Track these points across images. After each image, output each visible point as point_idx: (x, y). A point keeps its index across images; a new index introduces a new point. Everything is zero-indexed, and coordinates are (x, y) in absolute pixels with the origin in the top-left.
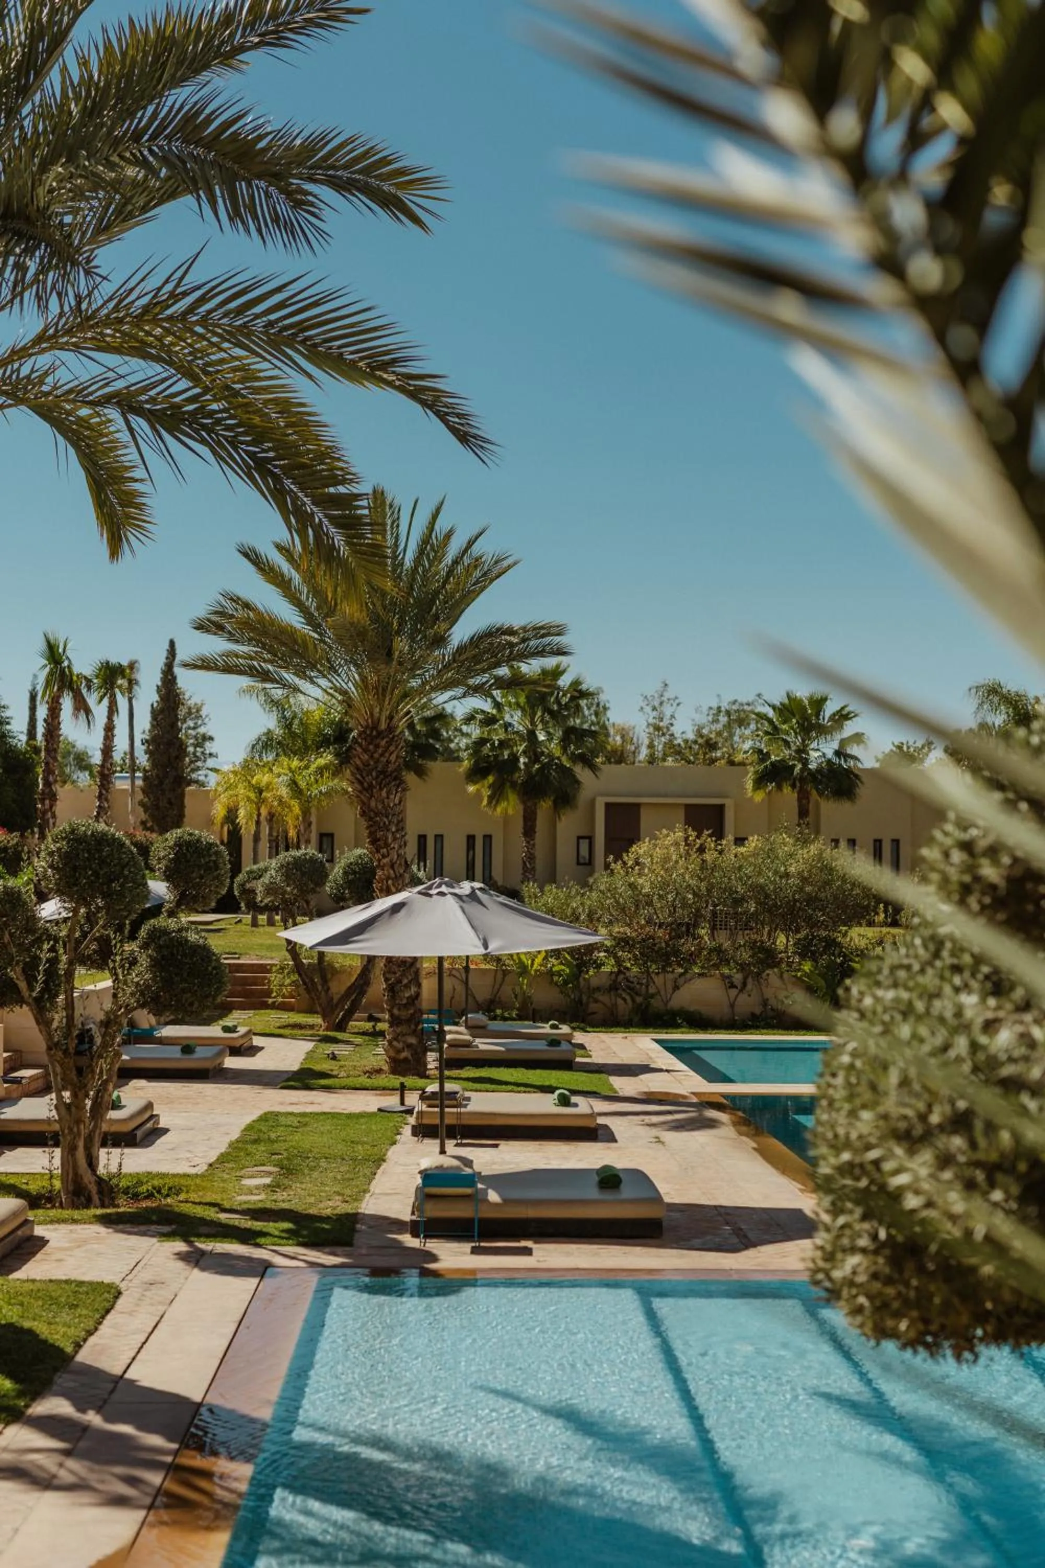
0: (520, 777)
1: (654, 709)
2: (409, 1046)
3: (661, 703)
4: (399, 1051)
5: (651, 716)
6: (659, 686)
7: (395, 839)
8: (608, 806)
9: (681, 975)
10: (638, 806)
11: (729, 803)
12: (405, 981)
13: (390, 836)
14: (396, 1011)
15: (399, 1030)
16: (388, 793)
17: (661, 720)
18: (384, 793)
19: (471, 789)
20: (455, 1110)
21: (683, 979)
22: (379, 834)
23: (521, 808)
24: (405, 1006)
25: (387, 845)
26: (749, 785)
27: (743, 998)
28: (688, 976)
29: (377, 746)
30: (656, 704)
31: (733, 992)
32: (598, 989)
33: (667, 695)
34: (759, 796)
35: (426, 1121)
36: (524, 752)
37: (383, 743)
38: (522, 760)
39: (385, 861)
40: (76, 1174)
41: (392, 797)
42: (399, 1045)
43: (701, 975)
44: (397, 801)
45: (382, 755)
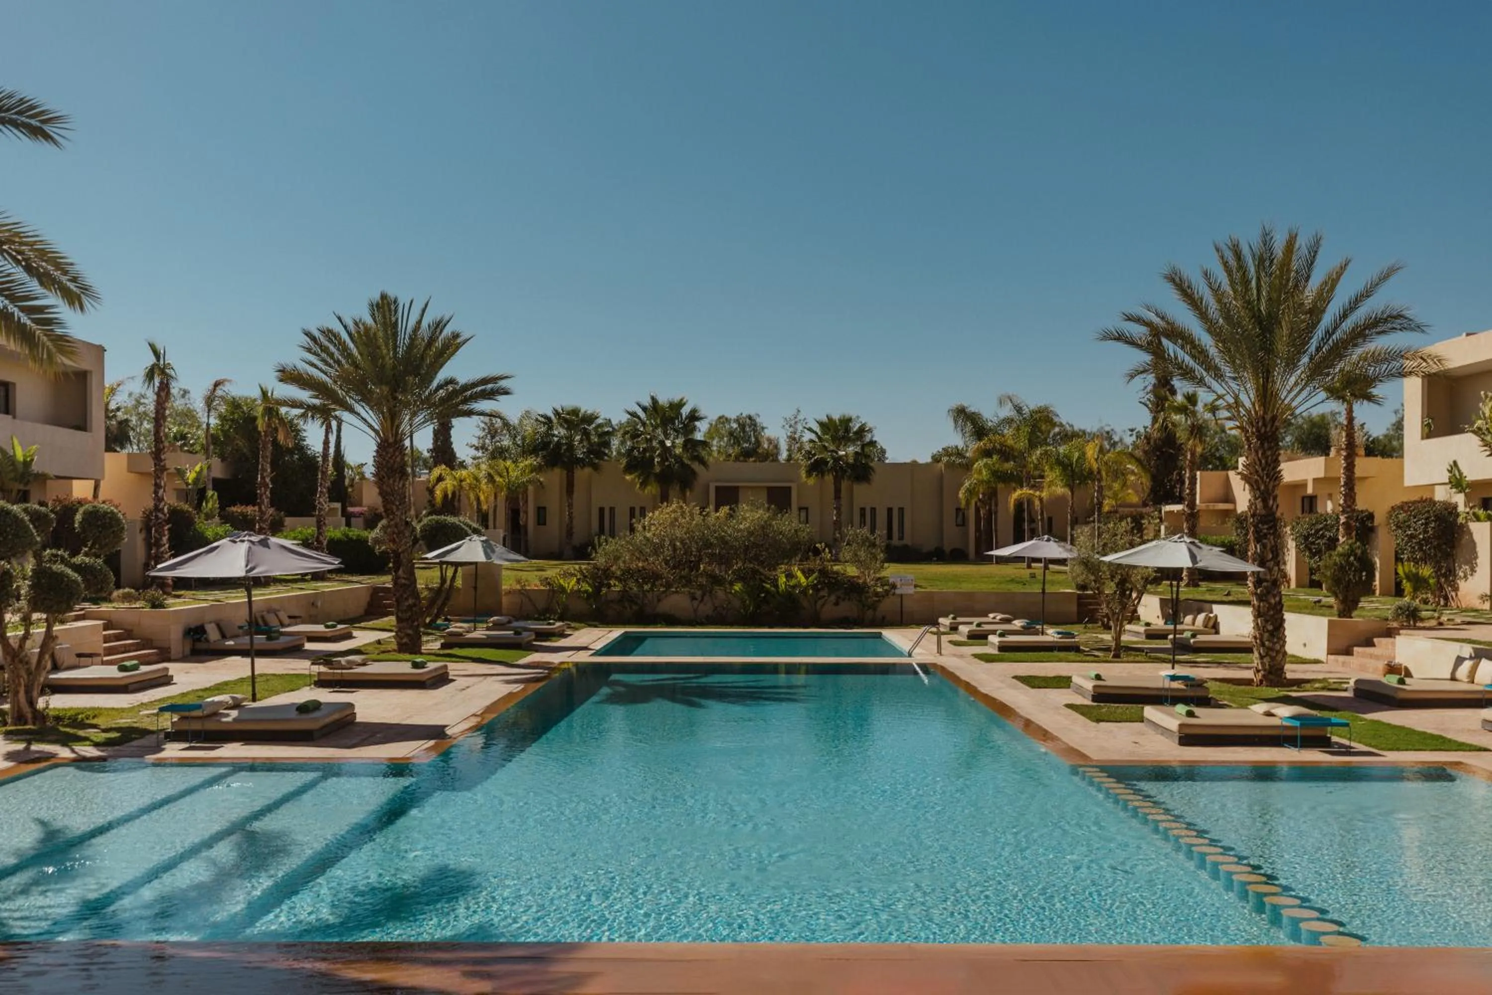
0: (657, 469)
1: (790, 426)
2: (408, 635)
3: (796, 423)
4: (402, 638)
5: (789, 431)
6: (795, 412)
7: (398, 509)
8: (717, 488)
9: (663, 592)
10: (737, 488)
11: (794, 486)
12: (405, 596)
13: (394, 507)
14: (400, 615)
15: (401, 625)
16: (394, 481)
17: (795, 433)
18: (391, 481)
20: (339, 671)
21: (664, 595)
22: (388, 506)
23: (659, 489)
24: (406, 611)
25: (393, 513)
26: (804, 475)
27: (701, 607)
28: (668, 593)
29: (387, 453)
30: (793, 422)
31: (696, 603)
32: (612, 601)
33: (799, 417)
34: (811, 481)
35: (322, 678)
36: (659, 455)
37: (391, 450)
38: (656, 460)
39: (392, 523)
40: (19, 706)
41: (396, 484)
42: (402, 635)
43: (677, 592)
44: (400, 486)
45: (390, 458)
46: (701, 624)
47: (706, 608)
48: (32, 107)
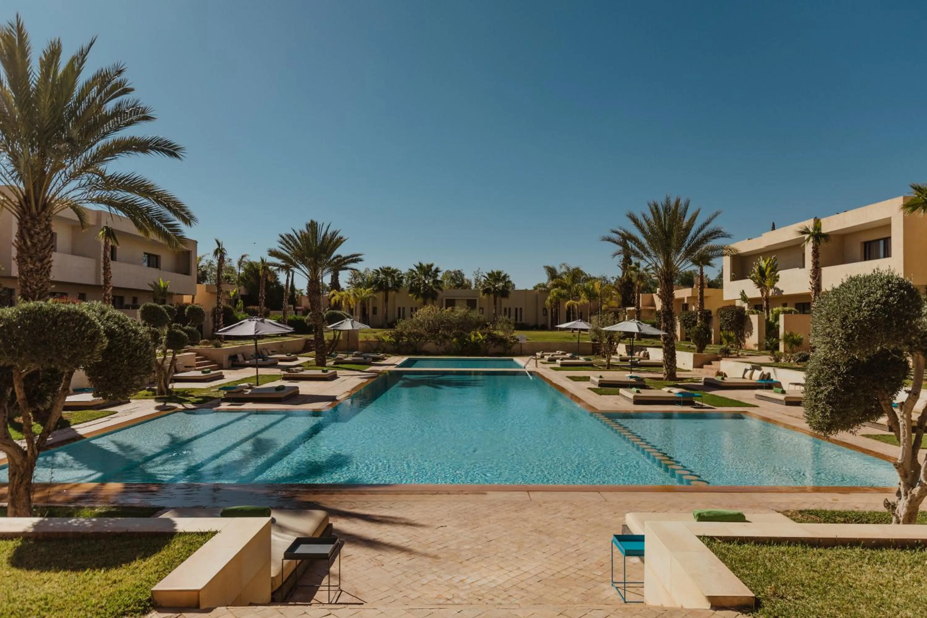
0: (422, 292)
3: (478, 273)
4: (318, 360)
5: (475, 277)
6: (478, 269)
8: (446, 300)
10: (454, 300)
11: (477, 299)
12: (319, 343)
13: (315, 307)
14: (317, 351)
15: (318, 355)
17: (478, 277)
19: (410, 295)
20: (292, 374)
23: (423, 300)
24: (319, 349)
26: (481, 294)
27: (440, 348)
28: (426, 342)
31: (438, 346)
32: (403, 346)
33: (480, 271)
34: (485, 297)
35: (285, 376)
36: (423, 286)
37: (314, 284)
38: (421, 288)
39: (314, 313)
40: (161, 388)
41: (316, 297)
43: (430, 342)
45: (314, 287)
46: (440, 355)
47: (442, 349)
48: (170, 144)
